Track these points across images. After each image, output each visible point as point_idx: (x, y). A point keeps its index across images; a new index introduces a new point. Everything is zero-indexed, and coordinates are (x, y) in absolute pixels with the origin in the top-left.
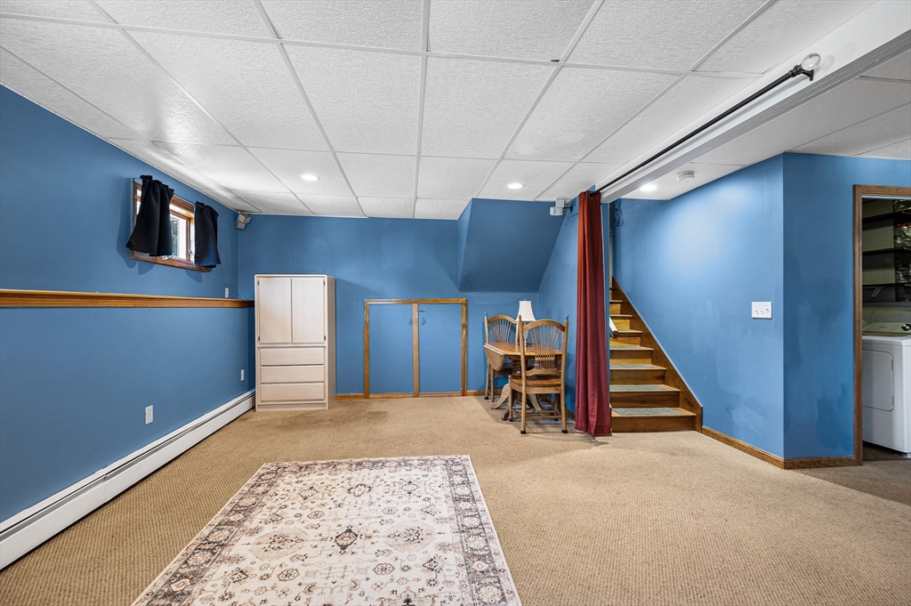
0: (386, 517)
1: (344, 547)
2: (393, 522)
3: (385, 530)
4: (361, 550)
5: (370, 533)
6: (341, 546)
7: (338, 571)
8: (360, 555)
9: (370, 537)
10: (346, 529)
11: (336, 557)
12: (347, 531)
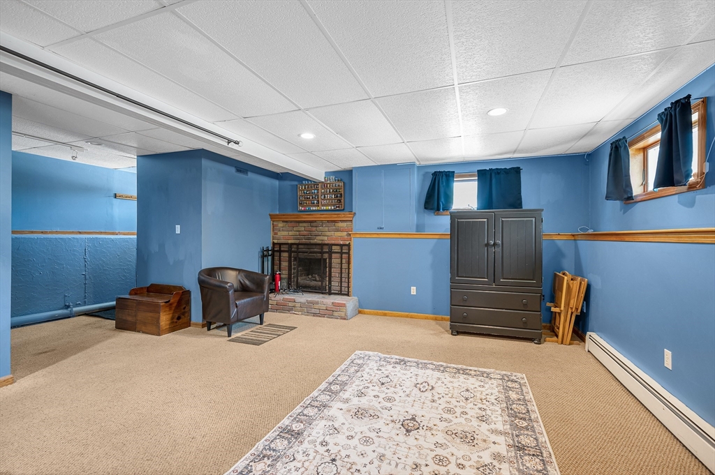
0: (373, 435)
1: (413, 419)
2: (369, 429)
3: (379, 424)
4: (401, 413)
5: (391, 425)
6: (415, 421)
7: (417, 405)
8: (402, 411)
9: (392, 421)
10: (411, 434)
11: (419, 413)
12: (411, 431)
